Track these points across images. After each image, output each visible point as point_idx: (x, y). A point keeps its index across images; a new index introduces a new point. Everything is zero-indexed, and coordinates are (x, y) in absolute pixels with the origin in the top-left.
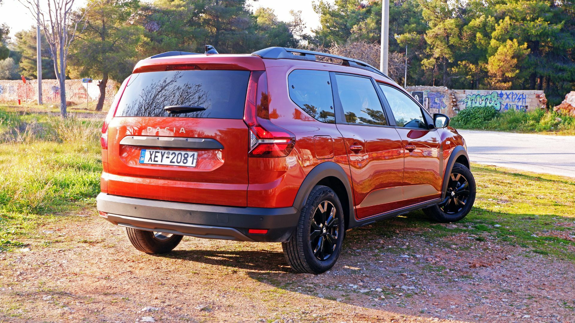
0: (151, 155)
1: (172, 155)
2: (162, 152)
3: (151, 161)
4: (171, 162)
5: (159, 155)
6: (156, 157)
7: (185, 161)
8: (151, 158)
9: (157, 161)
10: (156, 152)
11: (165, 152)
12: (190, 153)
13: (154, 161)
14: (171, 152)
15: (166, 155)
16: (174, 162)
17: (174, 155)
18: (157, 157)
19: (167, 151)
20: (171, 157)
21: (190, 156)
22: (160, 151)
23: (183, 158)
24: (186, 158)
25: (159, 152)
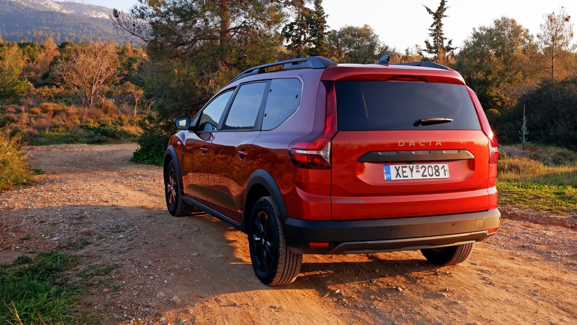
0: (398, 170)
1: (422, 168)
2: (409, 167)
3: (400, 177)
4: (423, 176)
5: (407, 170)
6: (403, 172)
7: (437, 174)
8: (398, 174)
9: (407, 177)
10: (403, 167)
11: (413, 167)
12: (440, 165)
13: (404, 177)
14: (420, 166)
15: (415, 170)
16: (426, 176)
17: (424, 169)
18: (405, 172)
19: (415, 165)
20: (422, 171)
21: (440, 168)
22: (408, 165)
23: (434, 171)
24: (437, 171)
25: (406, 167)
